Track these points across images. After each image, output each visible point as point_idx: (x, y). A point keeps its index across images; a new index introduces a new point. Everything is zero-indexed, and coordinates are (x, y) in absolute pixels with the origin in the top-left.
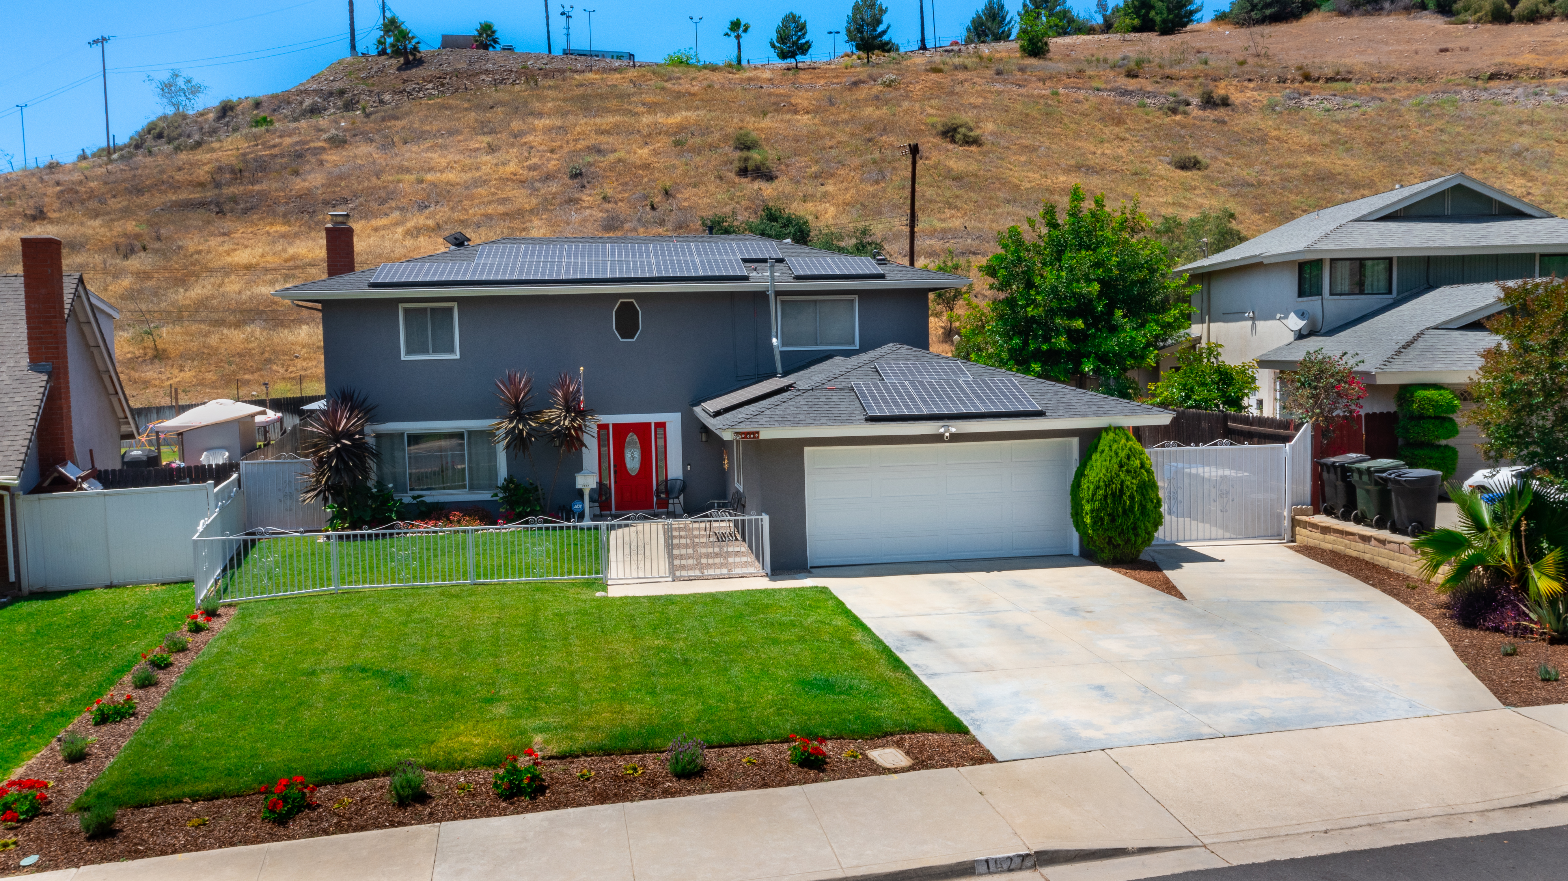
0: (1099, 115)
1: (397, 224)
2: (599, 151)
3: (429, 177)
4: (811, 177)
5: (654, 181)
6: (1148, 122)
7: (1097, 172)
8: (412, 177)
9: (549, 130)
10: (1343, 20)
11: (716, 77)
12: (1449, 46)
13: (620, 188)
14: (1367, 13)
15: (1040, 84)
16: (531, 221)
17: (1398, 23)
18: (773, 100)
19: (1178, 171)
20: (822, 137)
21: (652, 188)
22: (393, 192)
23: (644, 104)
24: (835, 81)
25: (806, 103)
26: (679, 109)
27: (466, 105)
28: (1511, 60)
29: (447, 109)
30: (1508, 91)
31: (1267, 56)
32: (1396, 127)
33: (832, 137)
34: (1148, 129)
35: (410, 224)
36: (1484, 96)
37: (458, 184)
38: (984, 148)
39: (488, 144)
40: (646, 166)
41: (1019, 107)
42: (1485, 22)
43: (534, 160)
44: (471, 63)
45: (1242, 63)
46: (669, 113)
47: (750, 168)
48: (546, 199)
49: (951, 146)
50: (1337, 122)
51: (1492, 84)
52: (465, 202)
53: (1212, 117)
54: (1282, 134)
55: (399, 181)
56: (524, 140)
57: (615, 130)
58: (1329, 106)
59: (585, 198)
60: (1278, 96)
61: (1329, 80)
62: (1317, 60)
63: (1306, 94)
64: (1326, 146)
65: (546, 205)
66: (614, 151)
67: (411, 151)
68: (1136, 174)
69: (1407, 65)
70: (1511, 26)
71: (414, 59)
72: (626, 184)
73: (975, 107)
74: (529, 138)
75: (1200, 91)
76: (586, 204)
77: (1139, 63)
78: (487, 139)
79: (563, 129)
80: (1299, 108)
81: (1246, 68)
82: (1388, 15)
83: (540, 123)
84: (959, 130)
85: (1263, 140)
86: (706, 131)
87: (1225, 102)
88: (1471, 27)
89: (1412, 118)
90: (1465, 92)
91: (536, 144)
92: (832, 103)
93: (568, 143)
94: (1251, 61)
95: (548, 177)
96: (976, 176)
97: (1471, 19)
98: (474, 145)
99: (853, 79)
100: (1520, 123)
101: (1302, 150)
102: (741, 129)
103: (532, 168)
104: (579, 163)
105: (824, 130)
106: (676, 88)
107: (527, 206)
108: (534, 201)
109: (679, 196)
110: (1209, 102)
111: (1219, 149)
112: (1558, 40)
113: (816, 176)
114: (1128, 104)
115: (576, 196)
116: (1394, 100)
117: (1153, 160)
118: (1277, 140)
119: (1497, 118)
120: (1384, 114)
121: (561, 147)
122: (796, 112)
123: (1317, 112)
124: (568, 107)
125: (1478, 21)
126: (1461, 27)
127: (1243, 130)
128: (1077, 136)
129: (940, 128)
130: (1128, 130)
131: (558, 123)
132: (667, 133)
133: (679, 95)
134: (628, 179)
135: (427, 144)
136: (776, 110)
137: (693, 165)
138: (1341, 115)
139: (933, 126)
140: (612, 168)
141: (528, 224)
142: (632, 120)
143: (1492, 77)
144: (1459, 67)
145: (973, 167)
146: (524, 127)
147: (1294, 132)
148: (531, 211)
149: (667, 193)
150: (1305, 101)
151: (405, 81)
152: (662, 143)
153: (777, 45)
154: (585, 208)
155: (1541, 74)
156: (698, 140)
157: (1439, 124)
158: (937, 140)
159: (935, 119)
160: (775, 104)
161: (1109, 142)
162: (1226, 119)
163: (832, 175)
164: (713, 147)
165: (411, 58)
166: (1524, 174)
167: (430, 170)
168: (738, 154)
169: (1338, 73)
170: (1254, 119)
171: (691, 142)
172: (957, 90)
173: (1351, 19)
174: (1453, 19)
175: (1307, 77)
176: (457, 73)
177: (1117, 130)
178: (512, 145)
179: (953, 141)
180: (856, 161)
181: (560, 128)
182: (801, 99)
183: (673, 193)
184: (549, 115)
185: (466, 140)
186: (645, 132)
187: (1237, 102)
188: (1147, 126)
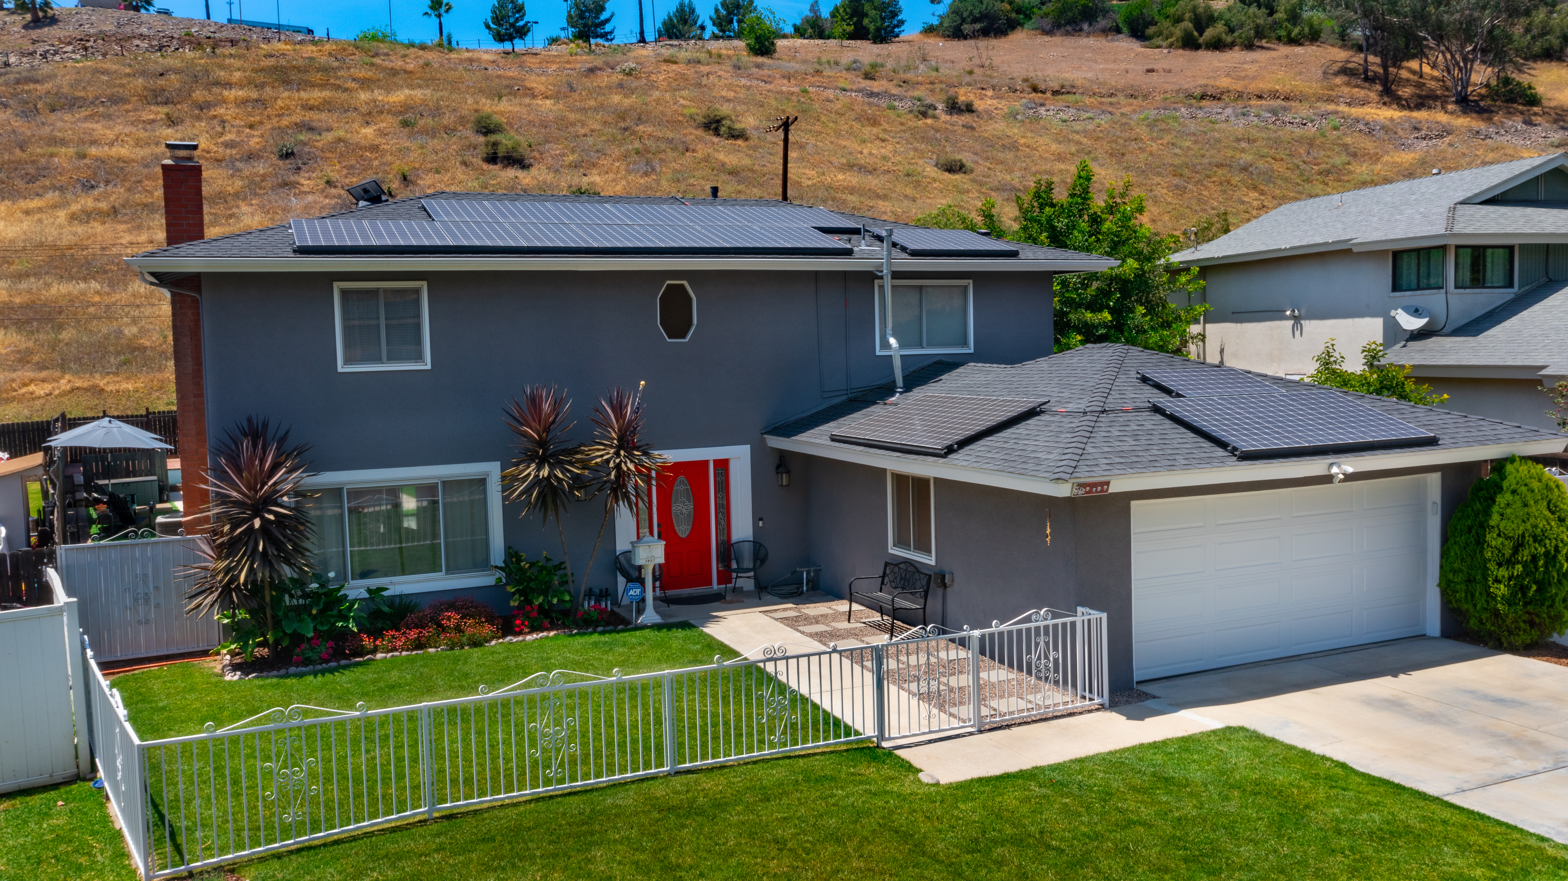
0: (853, 115)
1: (55, 207)
2: (311, 129)
3: (93, 151)
4: (570, 166)
5: (385, 164)
6: (902, 124)
7: (870, 172)
8: (71, 151)
9: (243, 102)
10: (1047, 38)
11: (430, 56)
12: (1155, 67)
13: (345, 171)
14: (1067, 34)
15: (785, 81)
16: (238, 207)
17: (1098, 44)
18: (505, 82)
19: (947, 174)
20: (573, 124)
21: (385, 172)
22: (45, 169)
23: (354, 80)
24: (568, 66)
25: (542, 88)
26: (399, 87)
27: (127, 70)
28: (1211, 82)
29: (103, 73)
30: (1220, 110)
31: (991, 67)
32: (1130, 139)
33: (583, 125)
34: (904, 131)
35: (75, 207)
36: (1200, 114)
37: (133, 161)
38: (751, 143)
39: (167, 114)
40: (375, 148)
41: (774, 103)
42: (1177, 48)
43: (228, 137)
44: (119, 26)
45: (971, 73)
46: (388, 90)
47: (500, 155)
48: (252, 182)
49: (716, 140)
50: (1077, 132)
51: (1204, 103)
52: (147, 182)
53: (961, 123)
54: (1030, 141)
55: (52, 155)
56: (212, 113)
57: (326, 106)
58: (1065, 117)
59: (302, 181)
60: (1017, 105)
61: (1055, 93)
62: (1039, 74)
63: (1042, 105)
64: (1073, 154)
65: (254, 188)
66: (329, 129)
67: (62, 120)
68: (908, 175)
69: (1122, 82)
70: (1201, 53)
71: (45, 17)
72: (352, 167)
73: (729, 100)
74: (221, 111)
75: (944, 97)
76: (305, 189)
77: (874, 66)
78: (165, 109)
79: (260, 102)
80: (1038, 119)
81: (974, 77)
82: (1088, 36)
83: (231, 94)
84: (724, 122)
85: (1014, 147)
86: (437, 112)
87: (969, 109)
88: (1165, 51)
89: (1143, 131)
90: (1183, 110)
91: (229, 117)
92: (572, 89)
93: (269, 117)
94: (977, 70)
95: (251, 157)
96: (752, 171)
97: (1164, 44)
98: (147, 116)
99: (588, 66)
100: (1238, 140)
101: (1052, 158)
102: (476, 111)
103: (229, 145)
104: (289, 142)
105: (572, 116)
106: (390, 65)
107: (229, 188)
108: (239, 183)
109: (420, 182)
110: (954, 107)
111: (976, 154)
112: (1246, 66)
113: (575, 166)
114: (878, 106)
115: (292, 178)
116: (1122, 114)
117: (921, 162)
118: (1028, 147)
119: (1217, 135)
120: (1117, 126)
121: (261, 123)
122: (534, 96)
123: (1055, 122)
124: (261, 78)
125: (1170, 46)
126: (1157, 50)
127: (993, 136)
128: (838, 134)
129: (700, 119)
130: (885, 130)
131: (254, 95)
132: (389, 112)
133: (394, 72)
134: (353, 162)
135: (84, 113)
136: (510, 94)
137: (430, 148)
138: (1078, 126)
139: (691, 116)
140: (332, 147)
141: (234, 210)
142: (345, 96)
143: (1203, 97)
144: (1168, 87)
145: (746, 162)
146: (210, 98)
147: (1041, 141)
148: (236, 195)
149: (405, 178)
150: (1042, 110)
151: (34, 42)
152: (388, 122)
153: (492, 26)
154: (306, 193)
155: (1240, 96)
156: (430, 122)
157: (1168, 138)
158: (700, 132)
159: (693, 110)
160: (507, 87)
161: (871, 142)
162: (974, 125)
163: (594, 165)
164: (449, 130)
165: (41, 14)
166: (1255, 188)
167: (94, 142)
168: (482, 139)
169: (1063, 87)
170: (1000, 126)
171: (422, 122)
172: (704, 82)
173: (1054, 38)
174: (1147, 43)
175: (1035, 89)
176: (104, 37)
177: (875, 130)
178: (198, 118)
179: (717, 133)
180: (617, 152)
181: (257, 101)
182: (535, 82)
183: (413, 178)
184: (242, 87)
185: (135, 110)
186: (364, 109)
187: (980, 109)
188: (903, 128)
